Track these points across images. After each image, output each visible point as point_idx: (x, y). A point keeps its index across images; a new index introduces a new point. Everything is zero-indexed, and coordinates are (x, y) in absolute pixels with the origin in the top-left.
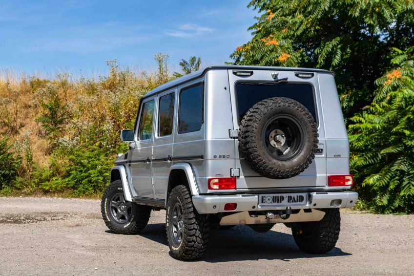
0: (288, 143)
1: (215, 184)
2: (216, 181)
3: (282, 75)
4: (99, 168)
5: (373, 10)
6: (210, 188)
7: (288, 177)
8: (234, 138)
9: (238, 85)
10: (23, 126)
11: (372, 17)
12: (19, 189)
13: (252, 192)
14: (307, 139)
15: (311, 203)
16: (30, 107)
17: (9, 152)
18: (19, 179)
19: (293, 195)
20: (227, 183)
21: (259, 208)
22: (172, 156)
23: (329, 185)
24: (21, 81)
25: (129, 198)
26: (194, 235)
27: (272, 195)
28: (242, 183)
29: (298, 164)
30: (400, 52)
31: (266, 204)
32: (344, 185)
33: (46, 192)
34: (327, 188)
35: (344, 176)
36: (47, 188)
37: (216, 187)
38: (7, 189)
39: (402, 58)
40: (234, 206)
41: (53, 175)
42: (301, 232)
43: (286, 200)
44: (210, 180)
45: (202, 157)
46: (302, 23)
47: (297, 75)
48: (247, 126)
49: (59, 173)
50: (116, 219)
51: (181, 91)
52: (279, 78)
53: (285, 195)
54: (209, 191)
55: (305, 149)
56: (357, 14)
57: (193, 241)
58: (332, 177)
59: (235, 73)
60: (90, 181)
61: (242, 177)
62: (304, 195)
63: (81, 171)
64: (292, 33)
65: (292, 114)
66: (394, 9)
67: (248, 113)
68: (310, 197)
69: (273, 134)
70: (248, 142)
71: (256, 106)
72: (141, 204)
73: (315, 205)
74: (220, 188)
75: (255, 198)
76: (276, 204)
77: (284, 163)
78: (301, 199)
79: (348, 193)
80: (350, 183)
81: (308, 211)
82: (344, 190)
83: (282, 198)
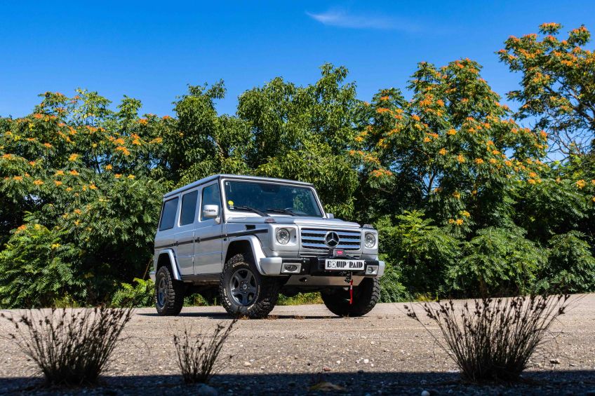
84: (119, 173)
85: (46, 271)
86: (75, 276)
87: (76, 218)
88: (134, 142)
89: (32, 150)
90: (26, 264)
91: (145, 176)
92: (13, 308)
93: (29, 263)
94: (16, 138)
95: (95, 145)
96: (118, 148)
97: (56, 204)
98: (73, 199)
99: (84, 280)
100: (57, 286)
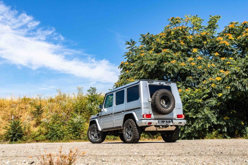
0: (166, 104)
1: (145, 116)
2: (145, 115)
3: (162, 83)
4: (61, 130)
5: (170, 68)
6: (143, 117)
7: (167, 114)
8: (150, 102)
9: (150, 86)
10: (21, 116)
11: (170, 71)
12: (25, 141)
13: (155, 119)
14: (172, 102)
15: (173, 123)
16: (23, 109)
17: (20, 125)
18: (25, 136)
19: (167, 120)
20: (149, 116)
21: (158, 124)
22: (124, 110)
23: (178, 117)
24: (18, 98)
25: (100, 129)
26: (137, 134)
27: (161, 120)
28: (153, 116)
29: (170, 110)
30: (180, 83)
31: (160, 123)
32: (182, 118)
33: (37, 141)
34: (177, 119)
35: (182, 115)
36: (38, 140)
37: (145, 117)
38: (19, 140)
39: (181, 85)
40: (151, 123)
41: (40, 134)
42: (166, 136)
43: (165, 122)
44: (143, 115)
45: (140, 108)
46: (142, 73)
47: (166, 83)
48: (155, 97)
49: (43, 134)
50: (93, 138)
51: (127, 89)
52: (161, 84)
53: (165, 120)
54: (143, 119)
55: (172, 105)
56: (165, 70)
57: (136, 136)
58: (178, 115)
59: (148, 82)
60: (57, 136)
61: (152, 114)
62: (171, 121)
63: (53, 132)
64: (139, 77)
65: (168, 94)
66: (178, 68)
67: (154, 94)
68: (172, 121)
69: (162, 100)
70: (155, 103)
71: (156, 91)
72: (106, 131)
73: (174, 124)
74: (147, 118)
75: (157, 121)
76: (163, 123)
77: (166, 109)
78: (170, 122)
79: (183, 120)
80: (184, 117)
81: (171, 126)
82: (181, 120)
83: (164, 121)
84: (223, 57)
85: (200, 116)
86: (218, 118)
87: (212, 83)
88: (229, 38)
89: (174, 47)
90: (188, 112)
91: (240, 58)
92: (182, 139)
93: (189, 111)
94: (162, 42)
95: (205, 43)
96: (220, 42)
97: (194, 76)
98: (204, 73)
99: (224, 121)
100: (208, 125)
